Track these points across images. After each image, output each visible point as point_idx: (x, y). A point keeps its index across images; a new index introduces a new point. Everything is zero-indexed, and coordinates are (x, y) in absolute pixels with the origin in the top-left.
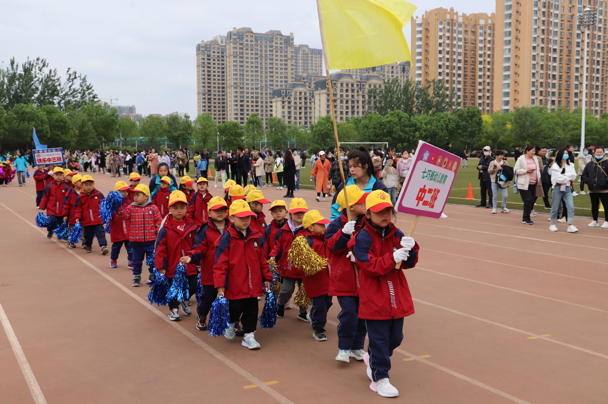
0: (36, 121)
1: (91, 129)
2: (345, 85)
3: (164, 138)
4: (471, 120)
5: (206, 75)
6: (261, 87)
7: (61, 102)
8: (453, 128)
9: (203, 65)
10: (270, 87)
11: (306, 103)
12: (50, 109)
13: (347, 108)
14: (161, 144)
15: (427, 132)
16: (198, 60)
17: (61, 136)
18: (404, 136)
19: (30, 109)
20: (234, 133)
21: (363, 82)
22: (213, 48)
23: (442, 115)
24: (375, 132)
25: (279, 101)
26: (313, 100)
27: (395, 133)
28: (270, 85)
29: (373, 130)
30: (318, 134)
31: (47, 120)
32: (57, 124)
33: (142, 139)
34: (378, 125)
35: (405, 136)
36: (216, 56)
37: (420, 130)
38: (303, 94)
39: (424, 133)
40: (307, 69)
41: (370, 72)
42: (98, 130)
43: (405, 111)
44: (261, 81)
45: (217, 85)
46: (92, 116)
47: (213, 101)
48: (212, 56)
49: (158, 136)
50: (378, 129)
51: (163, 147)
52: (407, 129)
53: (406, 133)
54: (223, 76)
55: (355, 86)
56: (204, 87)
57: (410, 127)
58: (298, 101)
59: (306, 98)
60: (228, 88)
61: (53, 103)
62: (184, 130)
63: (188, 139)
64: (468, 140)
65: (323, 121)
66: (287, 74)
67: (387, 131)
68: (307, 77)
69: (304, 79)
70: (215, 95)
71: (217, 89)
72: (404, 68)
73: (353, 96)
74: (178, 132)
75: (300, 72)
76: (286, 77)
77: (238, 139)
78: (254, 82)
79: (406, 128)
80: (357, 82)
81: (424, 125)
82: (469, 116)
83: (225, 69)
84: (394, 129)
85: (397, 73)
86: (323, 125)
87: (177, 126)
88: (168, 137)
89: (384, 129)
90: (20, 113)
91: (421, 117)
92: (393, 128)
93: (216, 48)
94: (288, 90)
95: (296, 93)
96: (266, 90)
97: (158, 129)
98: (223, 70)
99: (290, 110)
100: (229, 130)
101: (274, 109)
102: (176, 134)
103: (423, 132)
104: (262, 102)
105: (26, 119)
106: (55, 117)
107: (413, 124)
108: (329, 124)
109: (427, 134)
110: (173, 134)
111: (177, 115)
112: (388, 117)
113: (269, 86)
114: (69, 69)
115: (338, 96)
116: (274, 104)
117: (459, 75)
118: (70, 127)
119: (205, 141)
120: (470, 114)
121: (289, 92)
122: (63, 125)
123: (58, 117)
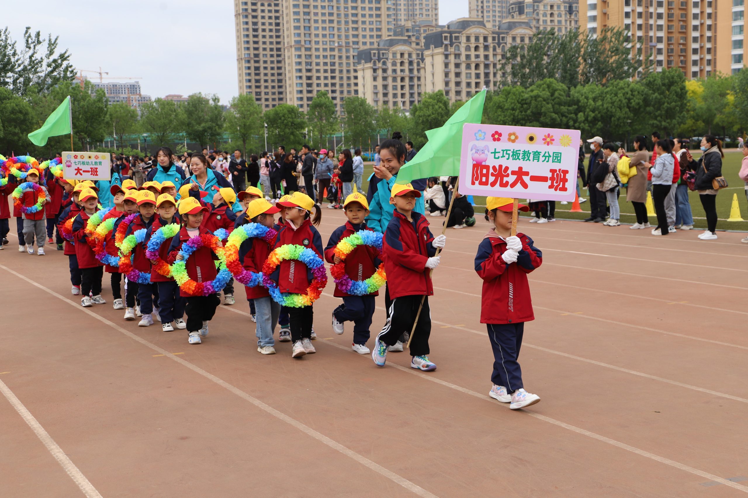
2: (473, 39)
3: (181, 134)
4: (668, 90)
5: (251, 30)
6: (340, 46)
7: (18, 81)
8: (638, 104)
9: (245, 14)
10: (354, 46)
11: (411, 71)
13: (478, 76)
15: (597, 112)
17: (21, 135)
18: (559, 119)
20: (290, 124)
21: (503, 33)
23: (621, 83)
24: (514, 116)
25: (367, 68)
26: (422, 65)
27: (545, 116)
28: (354, 43)
29: (511, 112)
30: (423, 121)
32: (12, 116)
33: (146, 137)
34: (517, 104)
35: (561, 120)
37: (585, 109)
38: (406, 56)
39: (592, 115)
40: (414, 15)
41: (515, 15)
43: (563, 79)
44: (339, 36)
45: (268, 46)
47: (262, 71)
49: (171, 132)
50: (518, 111)
51: (181, 148)
52: (564, 109)
53: (563, 115)
54: (278, 31)
55: (490, 40)
56: (248, 49)
57: (569, 106)
58: (398, 68)
59: (411, 63)
60: (286, 50)
61: (6, 83)
62: (212, 120)
63: (219, 134)
64: (663, 123)
65: (431, 100)
66: (380, 25)
67: (532, 112)
68: (413, 27)
69: (408, 30)
70: (265, 62)
71: (268, 53)
72: (570, 7)
73: (486, 57)
74: (203, 125)
75: (403, 20)
76: (379, 30)
77: (296, 132)
78: (327, 39)
79: (562, 107)
80: (493, 33)
81: (591, 102)
82: (664, 85)
83: (281, 18)
84: (543, 110)
85: (560, 15)
86: (431, 107)
87: (201, 114)
88: (187, 133)
89: (528, 109)
91: (587, 87)
92: (542, 107)
94: (382, 49)
95: (394, 54)
96: (347, 51)
97: (171, 121)
98: (278, 21)
99: (385, 83)
100: (283, 118)
101: (360, 81)
102: (200, 128)
103: (591, 113)
104: (341, 71)
106: (10, 105)
107: (573, 100)
108: (441, 105)
109: (596, 115)
110: (196, 128)
111: (199, 97)
112: (532, 91)
113: (351, 44)
114: (28, 28)
115: (463, 58)
116: (360, 74)
117: (660, 16)
118: (34, 121)
119: (245, 137)
120: (667, 81)
121: (383, 54)
122: (22, 118)
123: (15, 105)
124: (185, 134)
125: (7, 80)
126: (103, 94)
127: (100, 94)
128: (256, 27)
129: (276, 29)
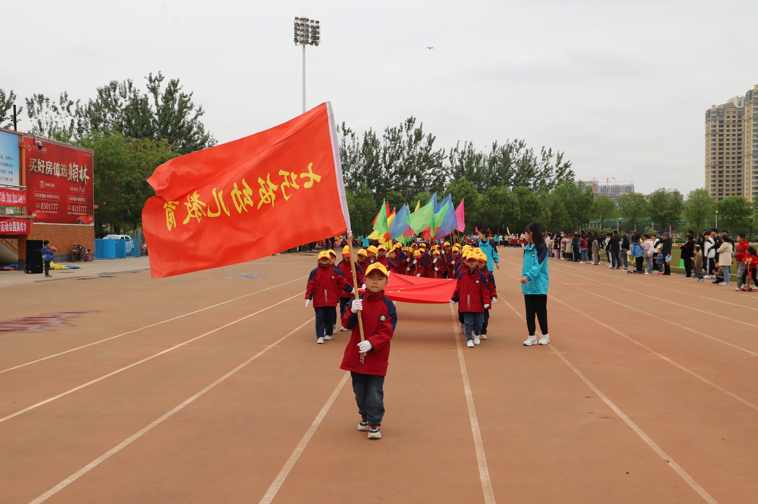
0: (507, 203)
1: (564, 210)
3: (647, 219)
5: (717, 145)
7: (537, 183)
9: (714, 133)
12: (522, 190)
14: (645, 226)
16: (707, 128)
17: (532, 218)
19: (501, 191)
20: (738, 210)
22: (727, 112)
31: (518, 202)
32: (528, 205)
33: (621, 220)
36: (731, 122)
42: (571, 211)
45: (731, 156)
46: (566, 196)
47: (725, 174)
48: (725, 122)
49: (640, 217)
51: (648, 229)
54: (739, 144)
56: (714, 158)
60: (746, 158)
61: (529, 184)
62: (672, 208)
63: (677, 219)
70: (728, 167)
71: (731, 160)
74: (665, 211)
77: (744, 218)
83: (743, 135)
87: (663, 204)
88: (652, 218)
90: (492, 195)
93: (731, 112)
97: (640, 209)
98: (740, 137)
100: (732, 206)
102: (662, 214)
105: (498, 201)
106: (527, 198)
110: (659, 214)
111: (664, 191)
114: (543, 147)
118: (542, 209)
119: (699, 221)
122: (534, 207)
123: (529, 198)
124: (650, 218)
125: (530, 182)
126: (590, 190)
127: (588, 190)
128: (722, 142)
129: (738, 143)
